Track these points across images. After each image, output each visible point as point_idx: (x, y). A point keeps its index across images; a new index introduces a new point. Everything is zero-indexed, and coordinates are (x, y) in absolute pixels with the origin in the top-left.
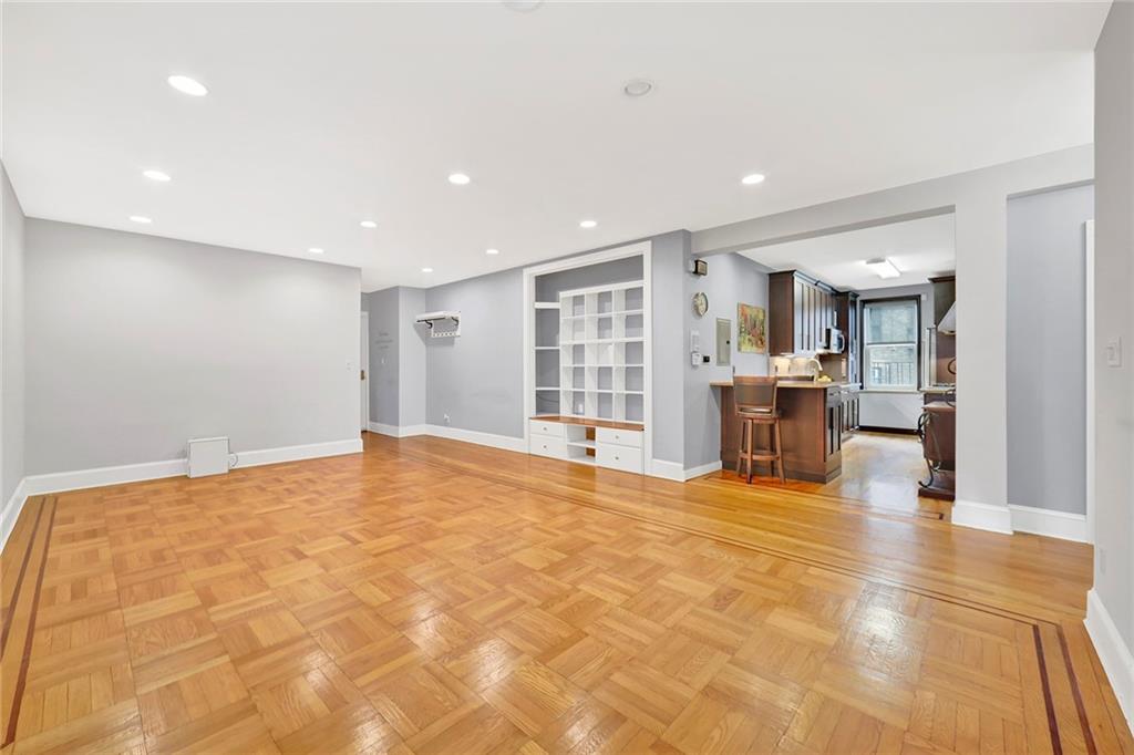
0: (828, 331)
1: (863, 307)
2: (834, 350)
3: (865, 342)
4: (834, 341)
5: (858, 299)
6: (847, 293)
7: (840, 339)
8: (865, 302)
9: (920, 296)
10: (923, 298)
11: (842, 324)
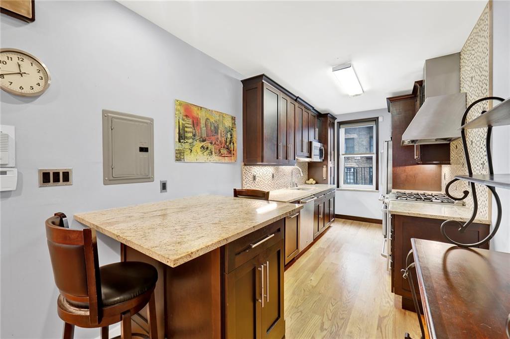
0: (310, 144)
1: (339, 128)
2: (316, 158)
3: (341, 153)
4: (316, 152)
5: (336, 121)
6: (327, 114)
7: (321, 150)
8: (340, 124)
9: (378, 118)
10: (380, 120)
11: (323, 139)
